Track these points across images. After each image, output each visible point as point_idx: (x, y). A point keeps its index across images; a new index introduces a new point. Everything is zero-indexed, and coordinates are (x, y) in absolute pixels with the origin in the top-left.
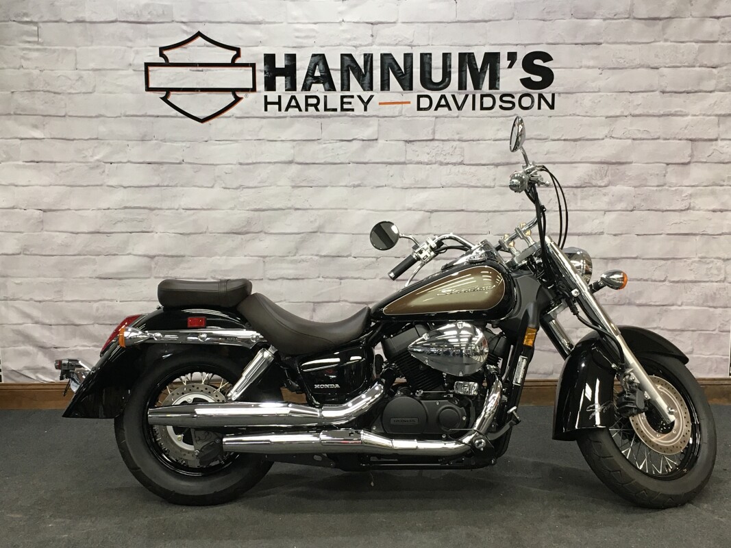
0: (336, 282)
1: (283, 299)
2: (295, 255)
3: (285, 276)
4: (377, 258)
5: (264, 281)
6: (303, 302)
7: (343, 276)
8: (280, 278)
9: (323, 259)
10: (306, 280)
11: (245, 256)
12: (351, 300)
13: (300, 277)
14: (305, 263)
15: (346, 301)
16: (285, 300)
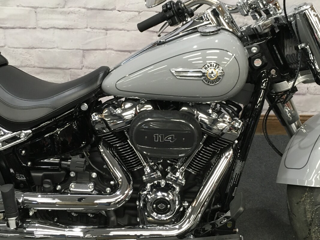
0: (102, 33)
1: (55, 46)
2: (64, 7)
3: (56, 26)
4: (139, 12)
5: (37, 29)
6: (73, 49)
7: (109, 27)
8: (51, 28)
9: (90, 11)
10: (75, 30)
11: (18, 6)
12: (116, 48)
13: (70, 27)
14: (74, 15)
15: (112, 49)
16: (57, 47)
